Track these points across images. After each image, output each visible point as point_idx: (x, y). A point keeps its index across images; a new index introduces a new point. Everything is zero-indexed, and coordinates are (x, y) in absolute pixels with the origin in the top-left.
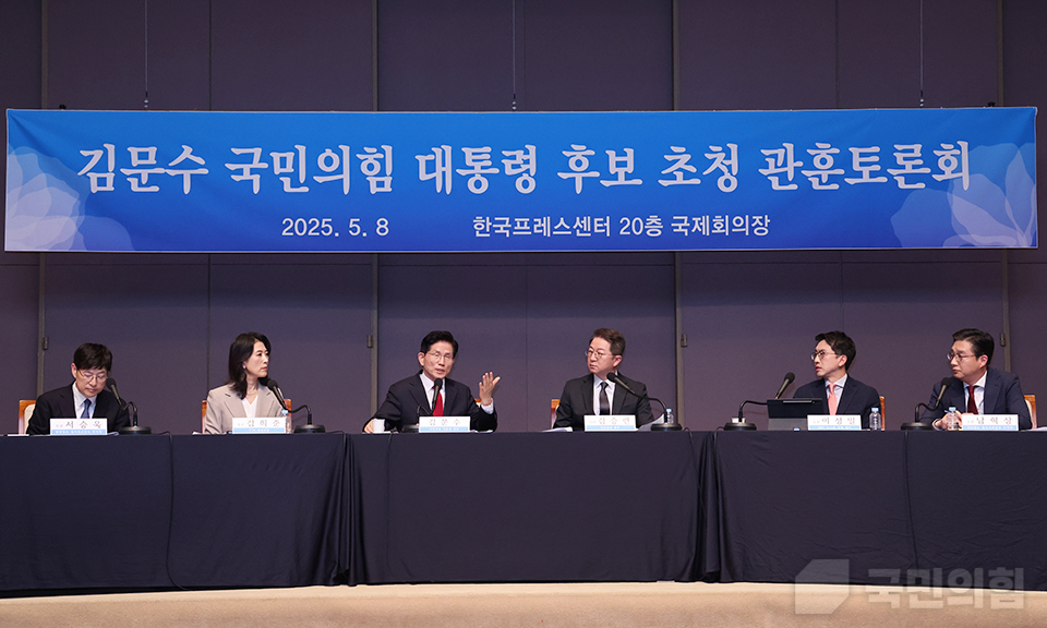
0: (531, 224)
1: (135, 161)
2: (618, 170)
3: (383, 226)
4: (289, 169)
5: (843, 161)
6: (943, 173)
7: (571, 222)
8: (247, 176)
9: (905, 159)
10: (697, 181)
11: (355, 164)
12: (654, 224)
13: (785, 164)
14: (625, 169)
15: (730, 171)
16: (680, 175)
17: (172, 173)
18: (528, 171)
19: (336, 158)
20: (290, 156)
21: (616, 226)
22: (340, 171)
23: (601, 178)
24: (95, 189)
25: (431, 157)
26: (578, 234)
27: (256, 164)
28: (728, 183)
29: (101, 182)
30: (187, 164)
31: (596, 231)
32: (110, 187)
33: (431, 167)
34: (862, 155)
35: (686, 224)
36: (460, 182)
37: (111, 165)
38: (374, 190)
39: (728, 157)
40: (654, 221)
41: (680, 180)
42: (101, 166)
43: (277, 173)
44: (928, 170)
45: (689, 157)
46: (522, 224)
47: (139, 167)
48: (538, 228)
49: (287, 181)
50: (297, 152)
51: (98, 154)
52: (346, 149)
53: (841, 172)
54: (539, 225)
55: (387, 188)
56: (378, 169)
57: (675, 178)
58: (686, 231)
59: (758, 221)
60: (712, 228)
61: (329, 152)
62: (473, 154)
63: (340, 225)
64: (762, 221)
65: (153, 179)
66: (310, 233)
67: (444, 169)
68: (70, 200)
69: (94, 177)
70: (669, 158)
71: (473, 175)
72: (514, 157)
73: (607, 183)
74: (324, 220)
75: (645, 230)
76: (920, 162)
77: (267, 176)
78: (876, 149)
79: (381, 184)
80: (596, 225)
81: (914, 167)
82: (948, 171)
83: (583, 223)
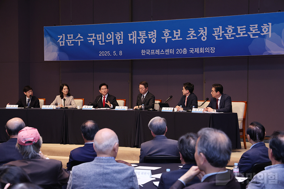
0: (155, 51)
1: (69, 38)
2: (176, 36)
3: (121, 53)
4: (100, 39)
5: (235, 30)
6: (264, 33)
7: (164, 51)
8: (91, 41)
9: (253, 29)
10: (196, 38)
11: (115, 37)
12: (185, 51)
13: (219, 32)
14: (178, 36)
15: (205, 35)
16: (192, 36)
17: (76, 41)
18: (154, 37)
19: (110, 35)
20: (101, 35)
21: (175, 51)
22: (111, 39)
23: (172, 38)
24: (61, 45)
25: (132, 34)
26: (166, 54)
27: (94, 38)
28: (204, 38)
29: (62, 44)
30: (79, 38)
31: (171, 53)
32: (64, 45)
33: (132, 37)
34: (241, 28)
35: (193, 50)
36: (138, 40)
37: (64, 39)
38: (119, 43)
39: (204, 31)
40: (185, 50)
41: (192, 38)
42: (62, 40)
43: (98, 40)
44: (259, 32)
45: (194, 31)
46: (153, 51)
47: (70, 39)
48: (156, 53)
49: (100, 42)
50: (102, 34)
51: (61, 36)
52: (113, 33)
53: (235, 34)
54: (157, 52)
55: (122, 43)
56: (120, 38)
57: (190, 37)
58: (193, 52)
59: (212, 49)
60: (200, 51)
61: (109, 34)
62: (142, 33)
63: (112, 53)
64: (213, 49)
65: (73, 42)
66: (105, 55)
67: (135, 37)
68: (56, 48)
69: (60, 42)
70: (189, 32)
71: (141, 39)
72: (151, 33)
73: (173, 40)
74: (108, 52)
75: (183, 52)
76: (257, 30)
77: (96, 40)
78: (245, 27)
79: (120, 42)
80: (171, 51)
81: (255, 31)
82: (265, 32)
83: (167, 51)
